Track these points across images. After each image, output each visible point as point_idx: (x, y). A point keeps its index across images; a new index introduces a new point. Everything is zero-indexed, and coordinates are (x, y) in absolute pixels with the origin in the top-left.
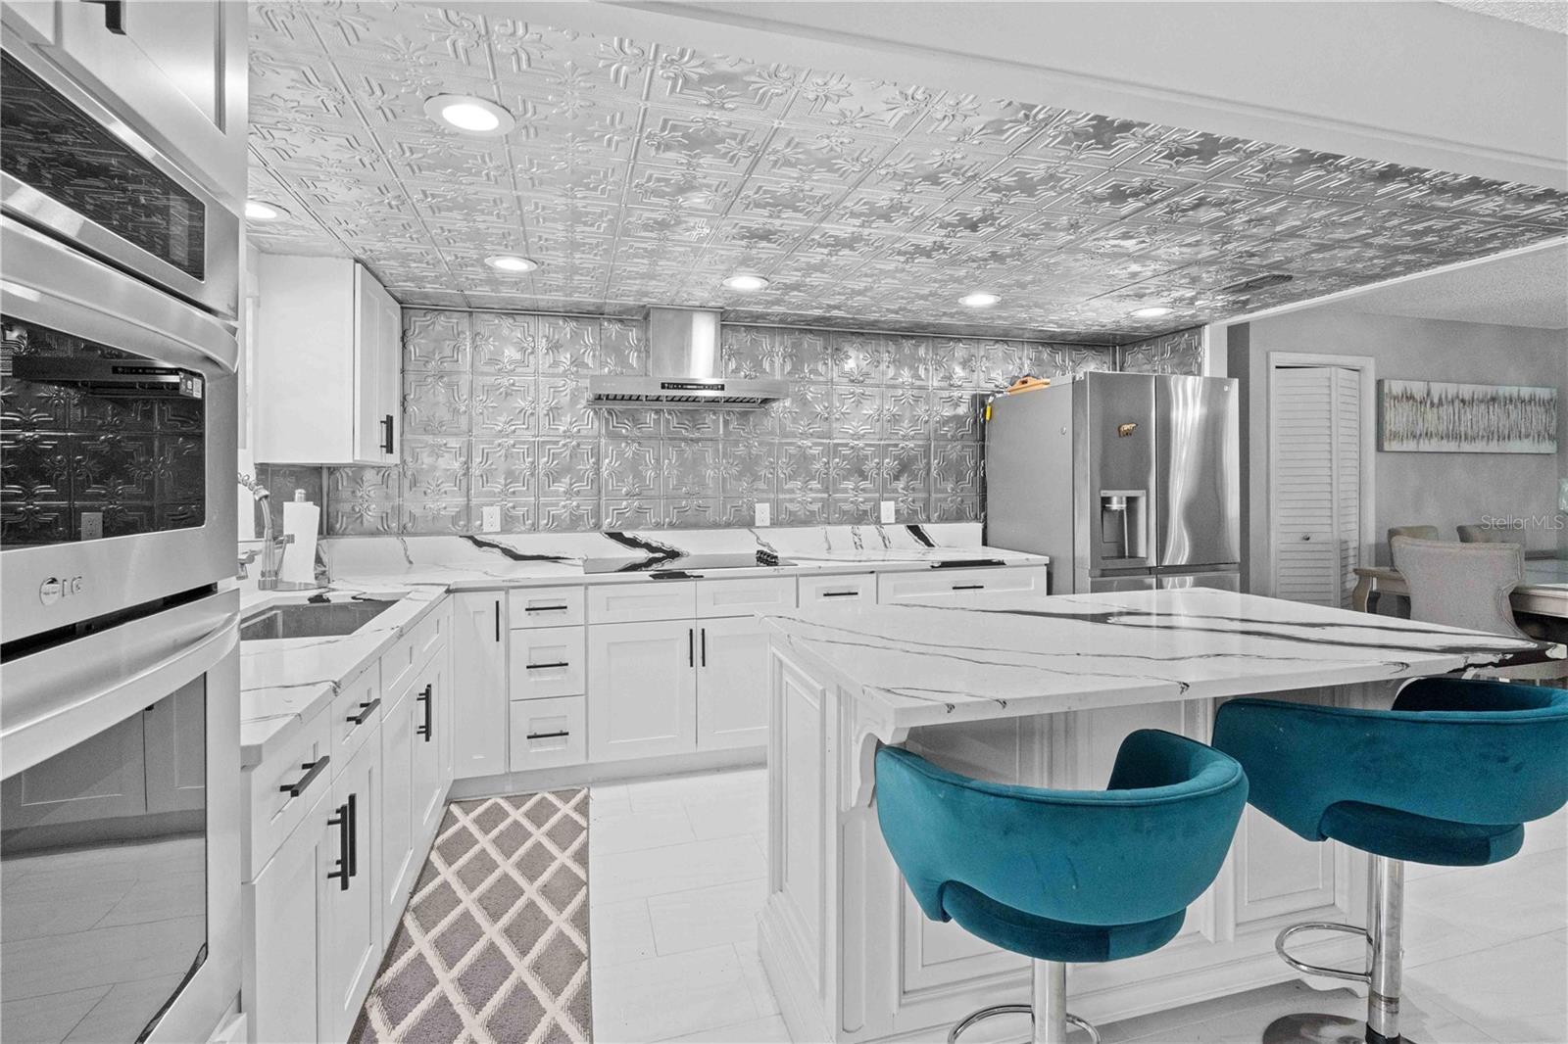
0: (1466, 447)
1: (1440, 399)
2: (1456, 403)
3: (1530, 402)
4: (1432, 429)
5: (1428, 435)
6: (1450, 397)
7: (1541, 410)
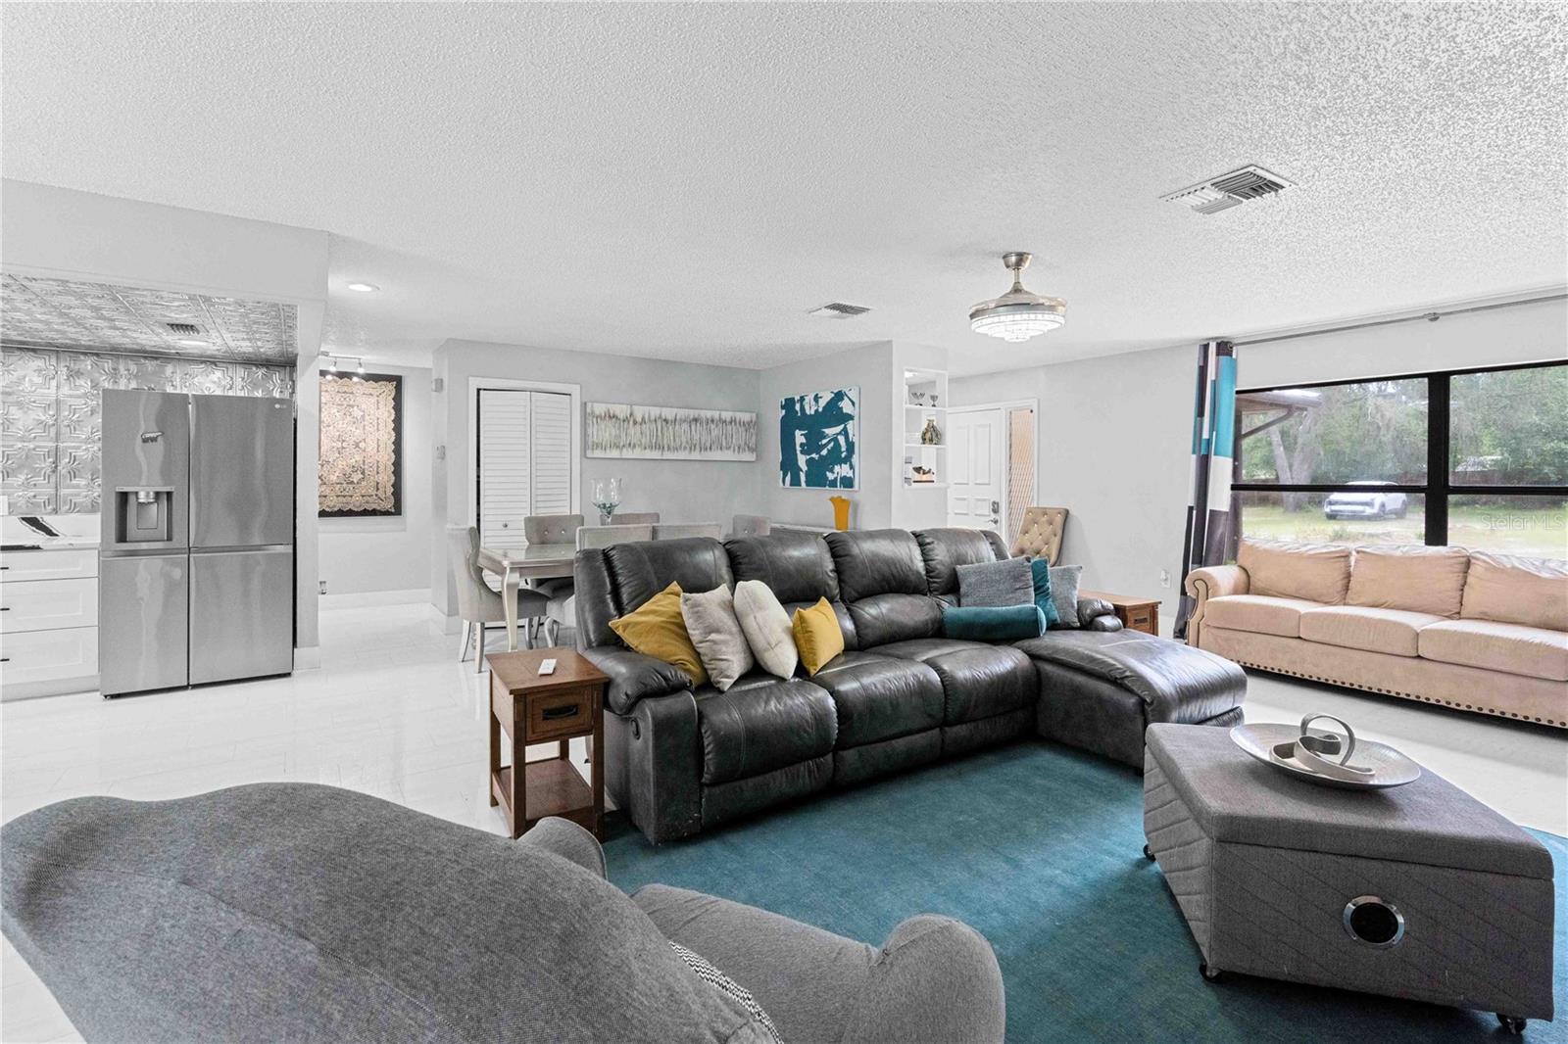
0: (668, 455)
1: (643, 419)
2: (659, 422)
3: (731, 423)
4: (635, 441)
5: (632, 446)
6: (653, 418)
7: (742, 429)
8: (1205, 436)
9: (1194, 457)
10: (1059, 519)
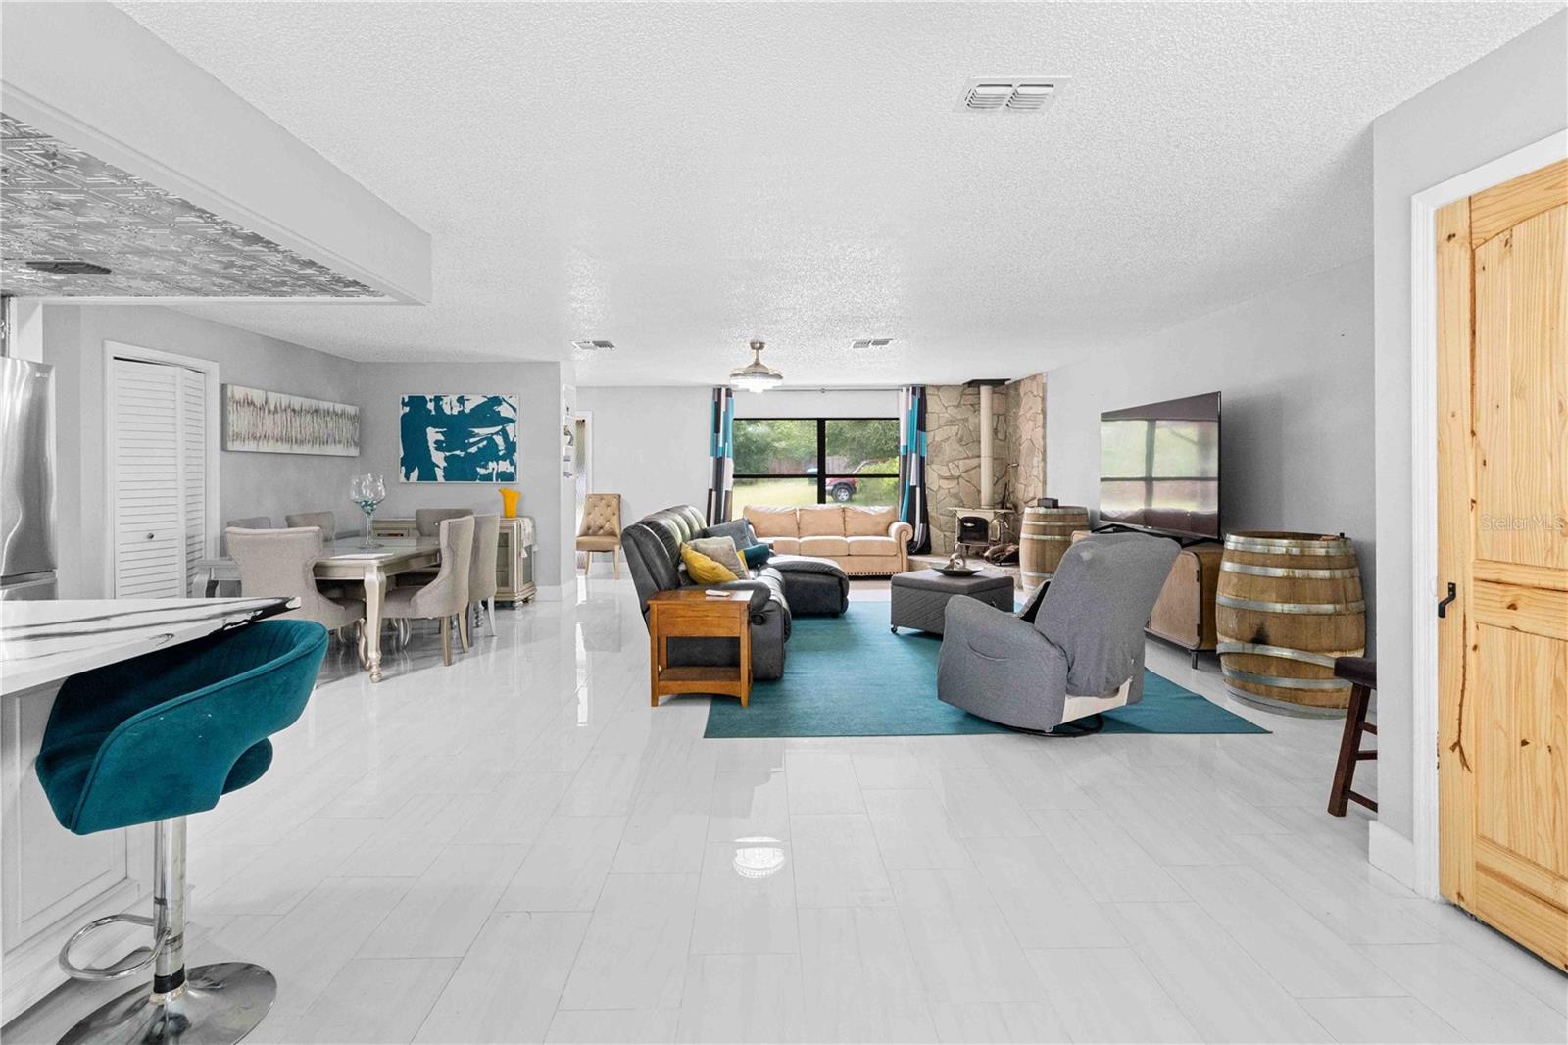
0: (297, 449)
1: (276, 407)
2: (289, 411)
3: (341, 415)
4: (269, 432)
5: (267, 438)
6: (283, 407)
7: (349, 422)
8: (721, 445)
9: (712, 458)
10: (615, 502)
